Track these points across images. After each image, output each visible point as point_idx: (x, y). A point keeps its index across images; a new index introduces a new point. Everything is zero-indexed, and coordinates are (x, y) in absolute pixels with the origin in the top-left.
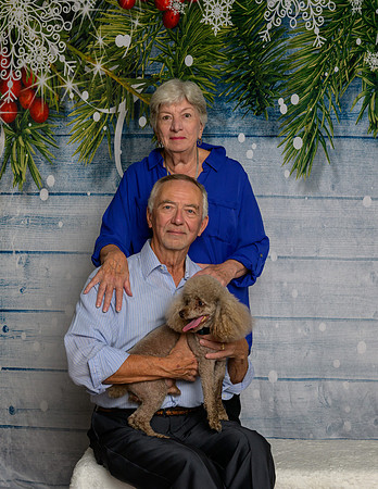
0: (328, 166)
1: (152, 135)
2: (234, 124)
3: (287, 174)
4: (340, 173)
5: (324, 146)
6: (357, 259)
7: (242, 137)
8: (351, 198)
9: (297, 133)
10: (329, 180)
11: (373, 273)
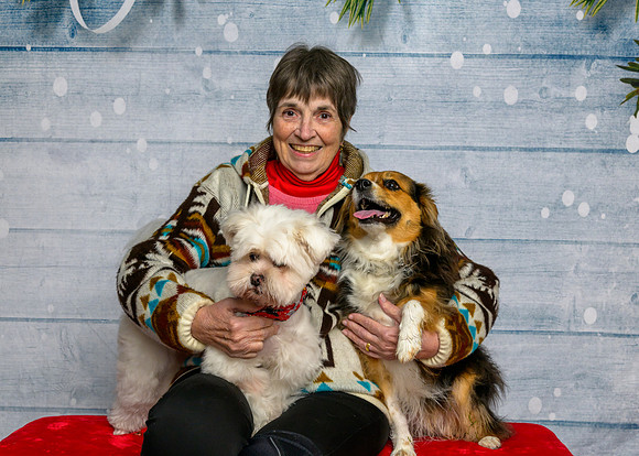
0: (397, 10)
3: (334, 18)
4: (415, 17)
6: (441, 148)
8: (432, 56)
10: (399, 27)
11: (465, 169)
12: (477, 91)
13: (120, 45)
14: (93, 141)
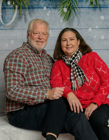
0: (76, 18)
1: (13, 8)
2: (42, 4)
3: (62, 21)
4: (80, 20)
5: (74, 11)
7: (45, 8)
8: (84, 29)
9: (65, 6)
10: (76, 23)
12: (95, 37)
13: (12, 28)
14: (6, 50)
